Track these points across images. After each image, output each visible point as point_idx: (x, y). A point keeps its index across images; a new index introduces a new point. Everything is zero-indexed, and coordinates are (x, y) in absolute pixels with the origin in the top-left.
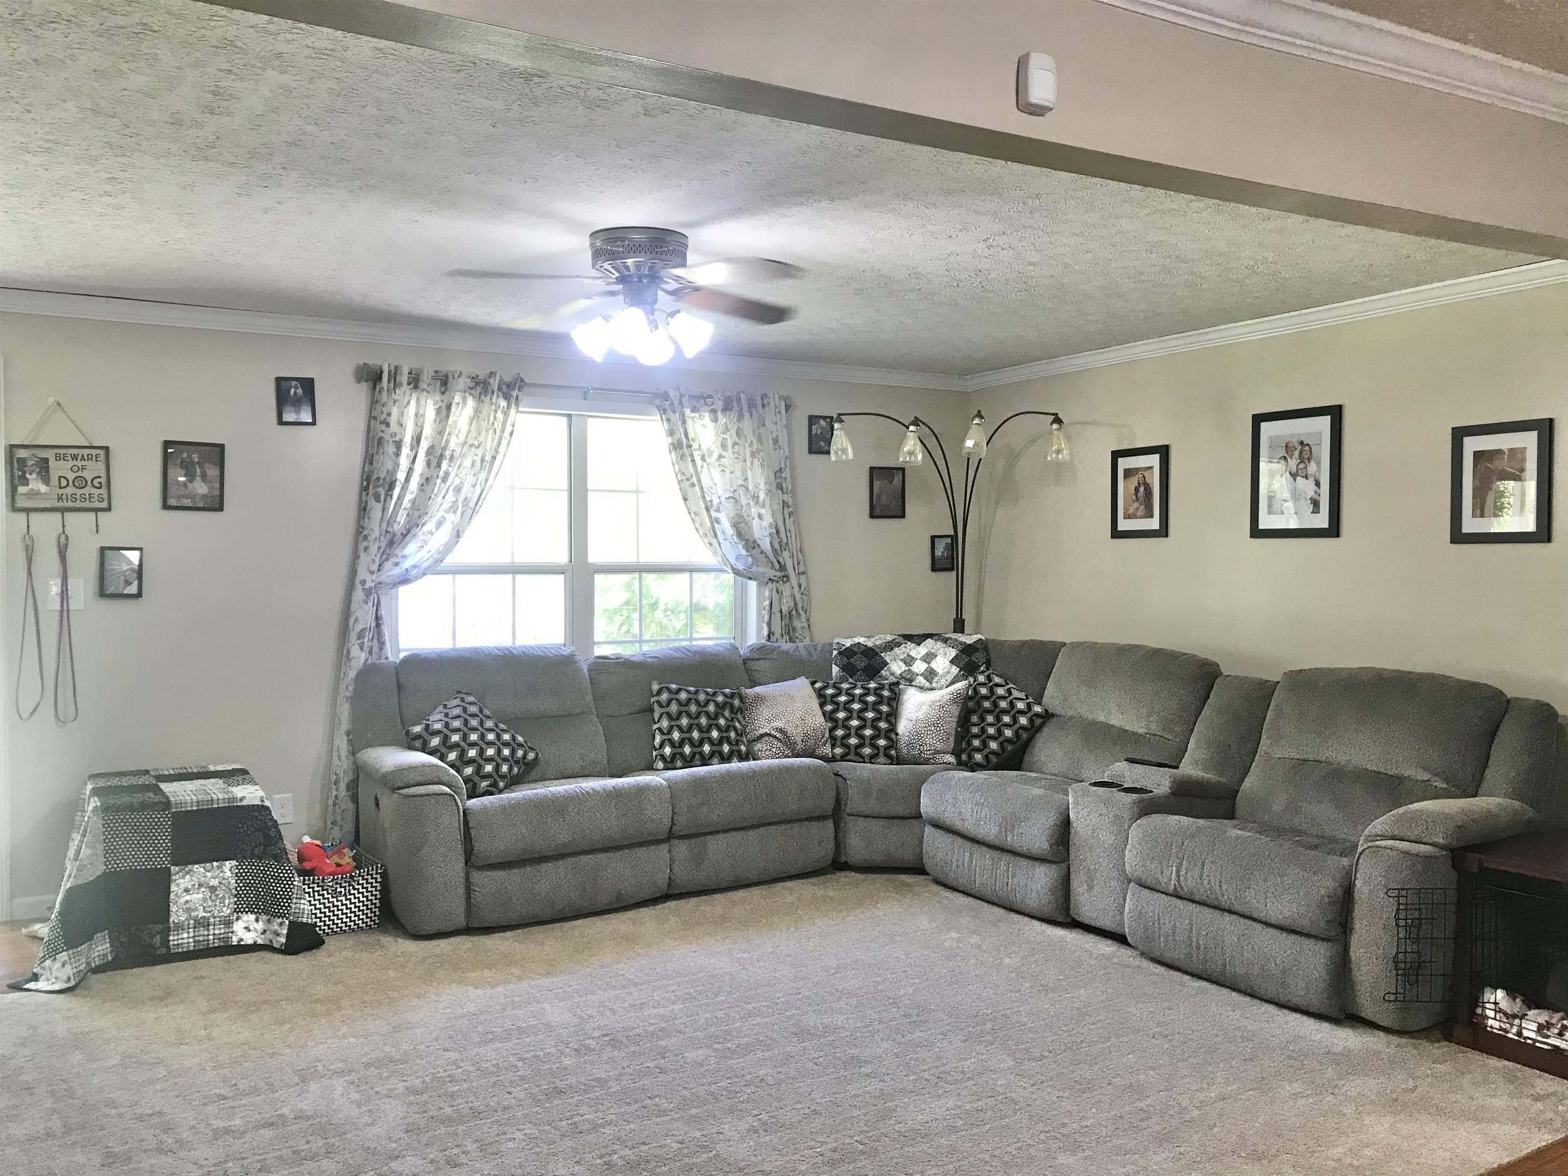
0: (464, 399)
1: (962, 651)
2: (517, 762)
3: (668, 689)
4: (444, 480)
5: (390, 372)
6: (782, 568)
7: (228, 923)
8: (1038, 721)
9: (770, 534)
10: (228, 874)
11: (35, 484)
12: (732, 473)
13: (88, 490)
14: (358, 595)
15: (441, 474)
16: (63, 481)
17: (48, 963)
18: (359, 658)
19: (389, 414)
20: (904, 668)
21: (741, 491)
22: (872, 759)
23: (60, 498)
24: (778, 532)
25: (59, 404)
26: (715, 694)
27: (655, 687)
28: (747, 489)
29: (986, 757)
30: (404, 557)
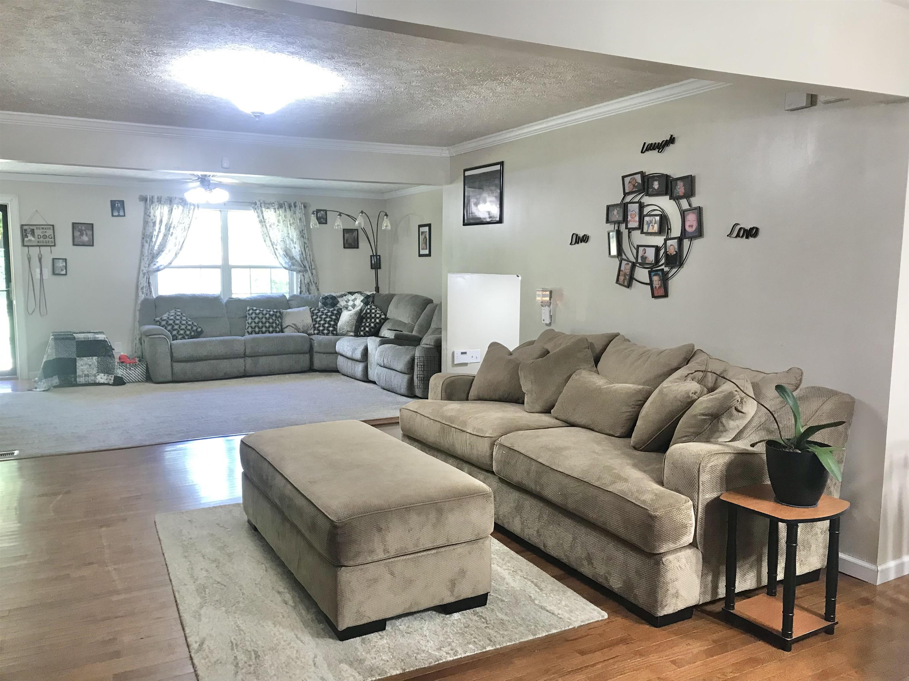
0: (178, 207)
1: (365, 298)
2: (194, 331)
3: (253, 309)
4: (171, 235)
5: (150, 198)
6: (305, 267)
7: (95, 376)
8: (382, 321)
9: (300, 254)
10: (95, 361)
11: (30, 237)
12: (282, 231)
13: (47, 239)
14: (141, 274)
15: (170, 233)
16: (39, 236)
17: (39, 383)
18: (142, 297)
19: (150, 213)
20: (345, 303)
21: (287, 238)
22: (327, 334)
23: (38, 242)
24: (302, 254)
25: (36, 210)
26: (270, 311)
27: (248, 308)
28: (289, 237)
29: (364, 333)
30: (157, 262)
